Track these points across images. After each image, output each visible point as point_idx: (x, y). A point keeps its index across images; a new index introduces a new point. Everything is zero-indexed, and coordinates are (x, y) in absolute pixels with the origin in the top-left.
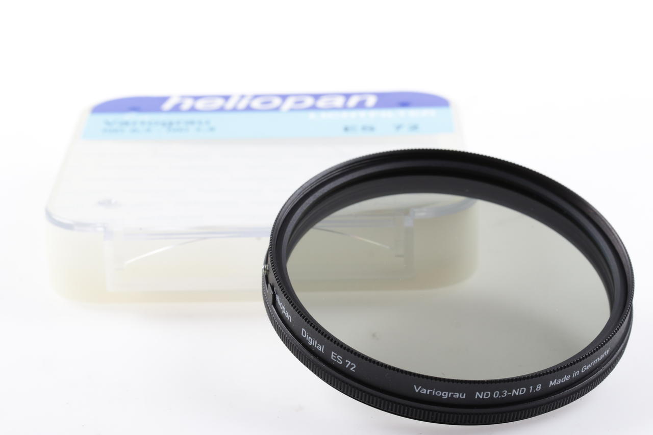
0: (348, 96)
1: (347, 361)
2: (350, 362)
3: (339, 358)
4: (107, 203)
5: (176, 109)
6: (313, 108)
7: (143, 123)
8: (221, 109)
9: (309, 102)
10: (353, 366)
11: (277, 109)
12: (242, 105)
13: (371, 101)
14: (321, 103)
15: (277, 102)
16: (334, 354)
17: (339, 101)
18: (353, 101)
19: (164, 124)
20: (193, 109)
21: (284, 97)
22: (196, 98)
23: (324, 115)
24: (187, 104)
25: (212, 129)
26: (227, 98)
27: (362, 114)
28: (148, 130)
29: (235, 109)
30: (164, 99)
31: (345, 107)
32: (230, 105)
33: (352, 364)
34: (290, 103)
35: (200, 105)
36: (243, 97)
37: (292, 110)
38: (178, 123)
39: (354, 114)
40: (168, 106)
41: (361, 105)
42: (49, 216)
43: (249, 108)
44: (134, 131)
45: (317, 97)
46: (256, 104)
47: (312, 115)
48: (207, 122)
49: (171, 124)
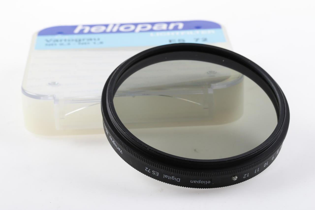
0: (168, 23)
1: (150, 172)
2: (148, 171)
3: (154, 173)
4: (53, 84)
5: (81, 32)
6: (152, 30)
7: (65, 40)
8: (105, 32)
9: (149, 27)
10: (146, 170)
11: (133, 31)
12: (115, 29)
13: (181, 26)
14: (155, 28)
15: (133, 27)
16: (157, 175)
17: (164, 27)
18: (172, 26)
19: (76, 41)
20: (90, 32)
21: (136, 25)
22: (91, 26)
23: (158, 34)
24: (87, 29)
25: (101, 43)
26: (107, 26)
27: (177, 33)
28: (69, 44)
29: (111, 32)
30: (75, 27)
31: (168, 30)
32: (109, 29)
33: (147, 171)
34: (139, 28)
35: (93, 30)
36: (115, 25)
37: (141, 31)
38: (84, 40)
39: (173, 33)
40: (77, 31)
41: (176, 28)
42: (24, 91)
43: (118, 31)
44: (62, 44)
45: (153, 24)
46: (122, 29)
47: (152, 34)
48: (99, 39)
49: (80, 40)
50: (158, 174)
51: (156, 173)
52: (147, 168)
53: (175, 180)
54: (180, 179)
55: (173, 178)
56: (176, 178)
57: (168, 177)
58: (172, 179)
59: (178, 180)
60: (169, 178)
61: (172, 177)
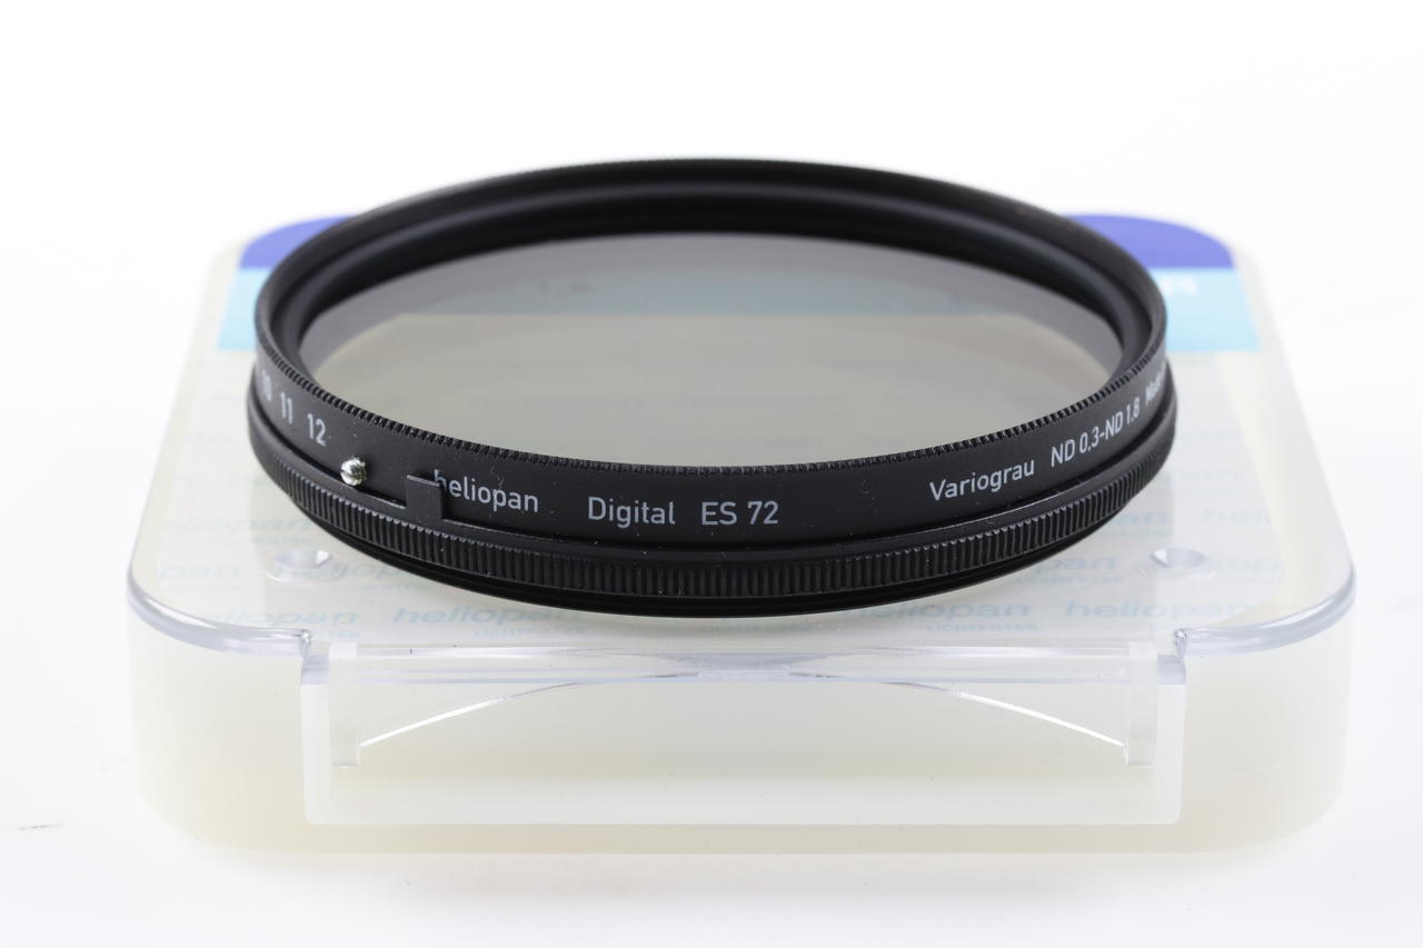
1: (750, 505)
2: (761, 504)
10: (772, 509)
33: (767, 503)
50: (705, 514)
51: (720, 516)
52: (767, 521)
53: (611, 507)
54: (591, 516)
55: (624, 514)
56: (611, 518)
57: (650, 513)
58: (628, 509)
59: (597, 507)
60: (645, 508)
61: (628, 519)
